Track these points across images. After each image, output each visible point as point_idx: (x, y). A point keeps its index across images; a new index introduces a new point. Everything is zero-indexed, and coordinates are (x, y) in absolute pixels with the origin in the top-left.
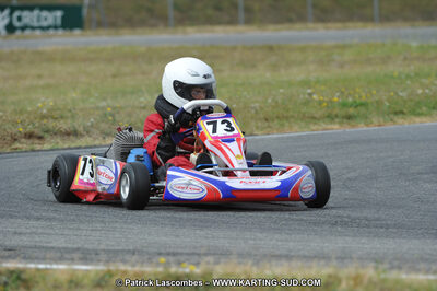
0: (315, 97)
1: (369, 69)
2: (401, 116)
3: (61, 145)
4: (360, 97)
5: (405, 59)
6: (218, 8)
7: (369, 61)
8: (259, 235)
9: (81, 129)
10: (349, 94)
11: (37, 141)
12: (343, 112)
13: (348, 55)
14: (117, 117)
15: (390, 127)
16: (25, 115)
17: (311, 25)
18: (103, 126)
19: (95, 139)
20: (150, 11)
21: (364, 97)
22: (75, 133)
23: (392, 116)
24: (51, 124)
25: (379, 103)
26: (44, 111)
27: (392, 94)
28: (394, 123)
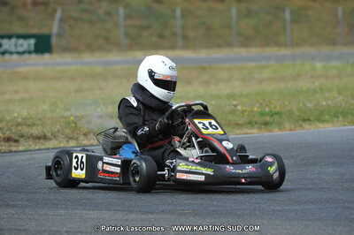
0: (239, 107)
1: (282, 85)
2: (308, 122)
3: (33, 147)
4: (275, 107)
5: (312, 77)
6: (161, 36)
7: (282, 79)
9: (49, 135)
10: (266, 105)
11: (14, 144)
12: (261, 120)
13: (266, 74)
14: (79, 124)
15: (299, 132)
16: (4, 123)
18: (67, 131)
19: (60, 142)
20: (107, 39)
21: (278, 108)
22: (44, 137)
23: (300, 122)
24: (25, 130)
25: (291, 112)
26: (20, 120)
27: (301, 105)
28: (303, 128)
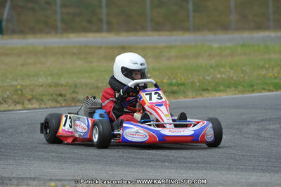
1: (186, 62)
2: (206, 92)
4: (181, 79)
5: (210, 55)
6: (90, 22)
7: (186, 57)
8: (115, 168)
10: (174, 78)
12: (169, 89)
13: (173, 52)
14: (24, 91)
15: (200, 99)
17: (150, 33)
18: (15, 97)
19: (9, 106)
20: (46, 23)
21: (183, 80)
23: (201, 92)
25: (193, 83)
27: (201, 78)
28: (203, 96)
